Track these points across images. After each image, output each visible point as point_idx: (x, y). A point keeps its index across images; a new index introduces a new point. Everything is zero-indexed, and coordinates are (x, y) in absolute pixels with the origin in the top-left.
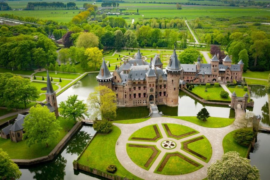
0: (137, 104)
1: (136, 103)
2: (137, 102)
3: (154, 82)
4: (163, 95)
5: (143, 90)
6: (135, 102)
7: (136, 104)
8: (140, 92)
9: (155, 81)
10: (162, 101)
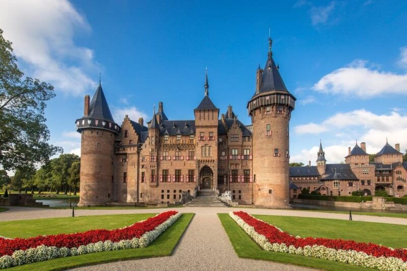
0: (169, 200)
1: (168, 197)
2: (172, 194)
3: (211, 127)
4: (243, 180)
5: (189, 162)
6: (165, 194)
7: (167, 200)
8: (178, 165)
9: (217, 125)
10: (240, 196)
